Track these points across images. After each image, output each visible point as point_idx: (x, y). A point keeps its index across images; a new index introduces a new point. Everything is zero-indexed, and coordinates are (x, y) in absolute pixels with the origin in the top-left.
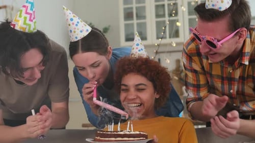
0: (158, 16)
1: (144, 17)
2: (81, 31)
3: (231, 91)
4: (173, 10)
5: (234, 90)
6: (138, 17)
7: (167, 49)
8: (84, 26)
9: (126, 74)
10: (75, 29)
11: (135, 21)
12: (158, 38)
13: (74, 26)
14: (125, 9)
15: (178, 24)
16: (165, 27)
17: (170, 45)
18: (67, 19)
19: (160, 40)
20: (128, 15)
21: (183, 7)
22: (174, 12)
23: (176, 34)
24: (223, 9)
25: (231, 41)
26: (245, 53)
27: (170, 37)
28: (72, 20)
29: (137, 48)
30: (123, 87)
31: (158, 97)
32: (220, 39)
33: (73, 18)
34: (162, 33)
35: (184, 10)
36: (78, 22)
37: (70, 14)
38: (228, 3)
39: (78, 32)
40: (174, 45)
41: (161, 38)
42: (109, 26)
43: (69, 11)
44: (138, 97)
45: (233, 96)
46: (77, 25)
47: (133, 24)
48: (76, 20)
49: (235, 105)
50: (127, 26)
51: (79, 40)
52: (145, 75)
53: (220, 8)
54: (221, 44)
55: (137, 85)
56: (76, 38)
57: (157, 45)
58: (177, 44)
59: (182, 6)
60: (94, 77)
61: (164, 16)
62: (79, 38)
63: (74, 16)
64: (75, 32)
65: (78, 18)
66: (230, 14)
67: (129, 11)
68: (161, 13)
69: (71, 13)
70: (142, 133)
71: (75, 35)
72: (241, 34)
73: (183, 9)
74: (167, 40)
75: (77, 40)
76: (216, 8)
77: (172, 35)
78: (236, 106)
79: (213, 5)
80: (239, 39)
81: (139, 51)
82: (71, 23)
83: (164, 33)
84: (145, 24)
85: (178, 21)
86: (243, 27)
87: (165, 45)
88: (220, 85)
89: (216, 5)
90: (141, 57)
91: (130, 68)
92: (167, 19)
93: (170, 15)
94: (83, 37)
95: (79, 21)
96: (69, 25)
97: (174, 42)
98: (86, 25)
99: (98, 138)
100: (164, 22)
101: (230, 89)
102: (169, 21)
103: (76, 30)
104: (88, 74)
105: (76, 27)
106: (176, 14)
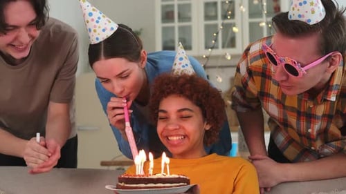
0: (207, 17)
1: (189, 19)
2: (104, 30)
3: (310, 130)
4: (228, 11)
5: (313, 130)
6: (181, 18)
7: (220, 63)
8: (107, 22)
9: (166, 97)
10: (95, 26)
11: (176, 24)
12: (207, 47)
13: (94, 23)
14: (164, 7)
15: (235, 29)
16: (217, 33)
17: (224, 57)
18: (84, 14)
19: (210, 50)
20: (168, 16)
21: (242, 7)
22: (230, 13)
23: (232, 43)
24: (312, 23)
25: (318, 68)
26: (332, 86)
27: (223, 47)
28: (90, 14)
29: (180, 64)
30: (161, 114)
31: (208, 128)
32: (304, 63)
33: (93, 12)
34: (213, 42)
35: (244, 10)
36: (99, 18)
37: (88, 7)
38: (321, 14)
39: (99, 30)
40: (229, 58)
41: (212, 48)
42: (141, 30)
43: (87, 3)
44: (181, 127)
45: (312, 137)
46: (97, 22)
47: (173, 28)
48: (97, 14)
49: (313, 148)
50: (165, 30)
51: (100, 42)
52: (189, 97)
53: (309, 21)
54: (306, 71)
55: (180, 111)
56: (97, 39)
57: (206, 57)
58: (233, 57)
59: (240, 5)
60: (122, 92)
61: (215, 17)
62: (101, 40)
63: (94, 10)
64: (95, 31)
65: (98, 11)
66: (321, 30)
67: (169, 9)
68: (213, 14)
69: (89, 5)
70: (182, 177)
71: (96, 35)
72: (332, 59)
73: (242, 9)
74: (219, 51)
75: (98, 42)
76: (303, 20)
77: (226, 44)
78: (315, 150)
79: (300, 16)
80: (330, 67)
81: (183, 66)
82: (89, 18)
83: (215, 41)
84: (190, 27)
85: (234, 26)
86: (337, 50)
87: (217, 57)
88: (295, 120)
89: (303, 16)
90: (185, 74)
91: (170, 88)
92: (219, 22)
93: (225, 17)
94: (105, 38)
95: (101, 16)
96: (88, 22)
97: (229, 53)
98: (110, 22)
99: (122, 184)
100: (216, 26)
101: (308, 128)
102: (223, 25)
103: (97, 29)
104: (113, 88)
105: (96, 24)
106: (233, 16)
